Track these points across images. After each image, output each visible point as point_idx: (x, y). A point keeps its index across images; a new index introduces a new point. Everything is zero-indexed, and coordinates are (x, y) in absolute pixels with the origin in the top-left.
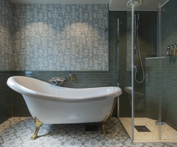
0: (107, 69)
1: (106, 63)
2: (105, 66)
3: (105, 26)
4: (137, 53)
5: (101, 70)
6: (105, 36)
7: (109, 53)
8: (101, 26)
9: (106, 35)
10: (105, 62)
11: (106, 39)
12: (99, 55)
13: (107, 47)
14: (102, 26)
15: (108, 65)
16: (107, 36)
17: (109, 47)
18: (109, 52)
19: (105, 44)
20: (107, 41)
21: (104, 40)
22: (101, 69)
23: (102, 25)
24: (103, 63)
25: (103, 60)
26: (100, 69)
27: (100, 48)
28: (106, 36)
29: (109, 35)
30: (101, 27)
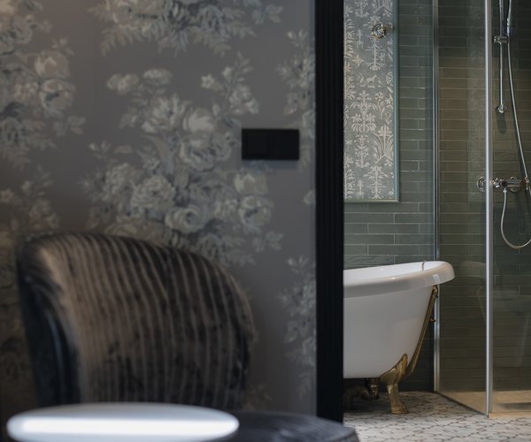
0: (391, 193)
1: (386, 170)
2: (384, 181)
3: (380, 13)
4: (509, 130)
5: (366, 196)
6: (382, 57)
7: (399, 127)
8: (367, 14)
9: (387, 51)
10: (382, 164)
11: (386, 70)
12: (359, 133)
13: (391, 102)
14: (371, 14)
15: (394, 176)
16: (391, 54)
17: (399, 102)
18: (399, 121)
19: (383, 89)
20: (390, 78)
21: (378, 72)
22: (368, 192)
23: (369, 10)
24: (374, 169)
25: (375, 155)
26: (361, 193)
27: (360, 106)
28: (387, 57)
29: (400, 51)
30: (364, 20)
